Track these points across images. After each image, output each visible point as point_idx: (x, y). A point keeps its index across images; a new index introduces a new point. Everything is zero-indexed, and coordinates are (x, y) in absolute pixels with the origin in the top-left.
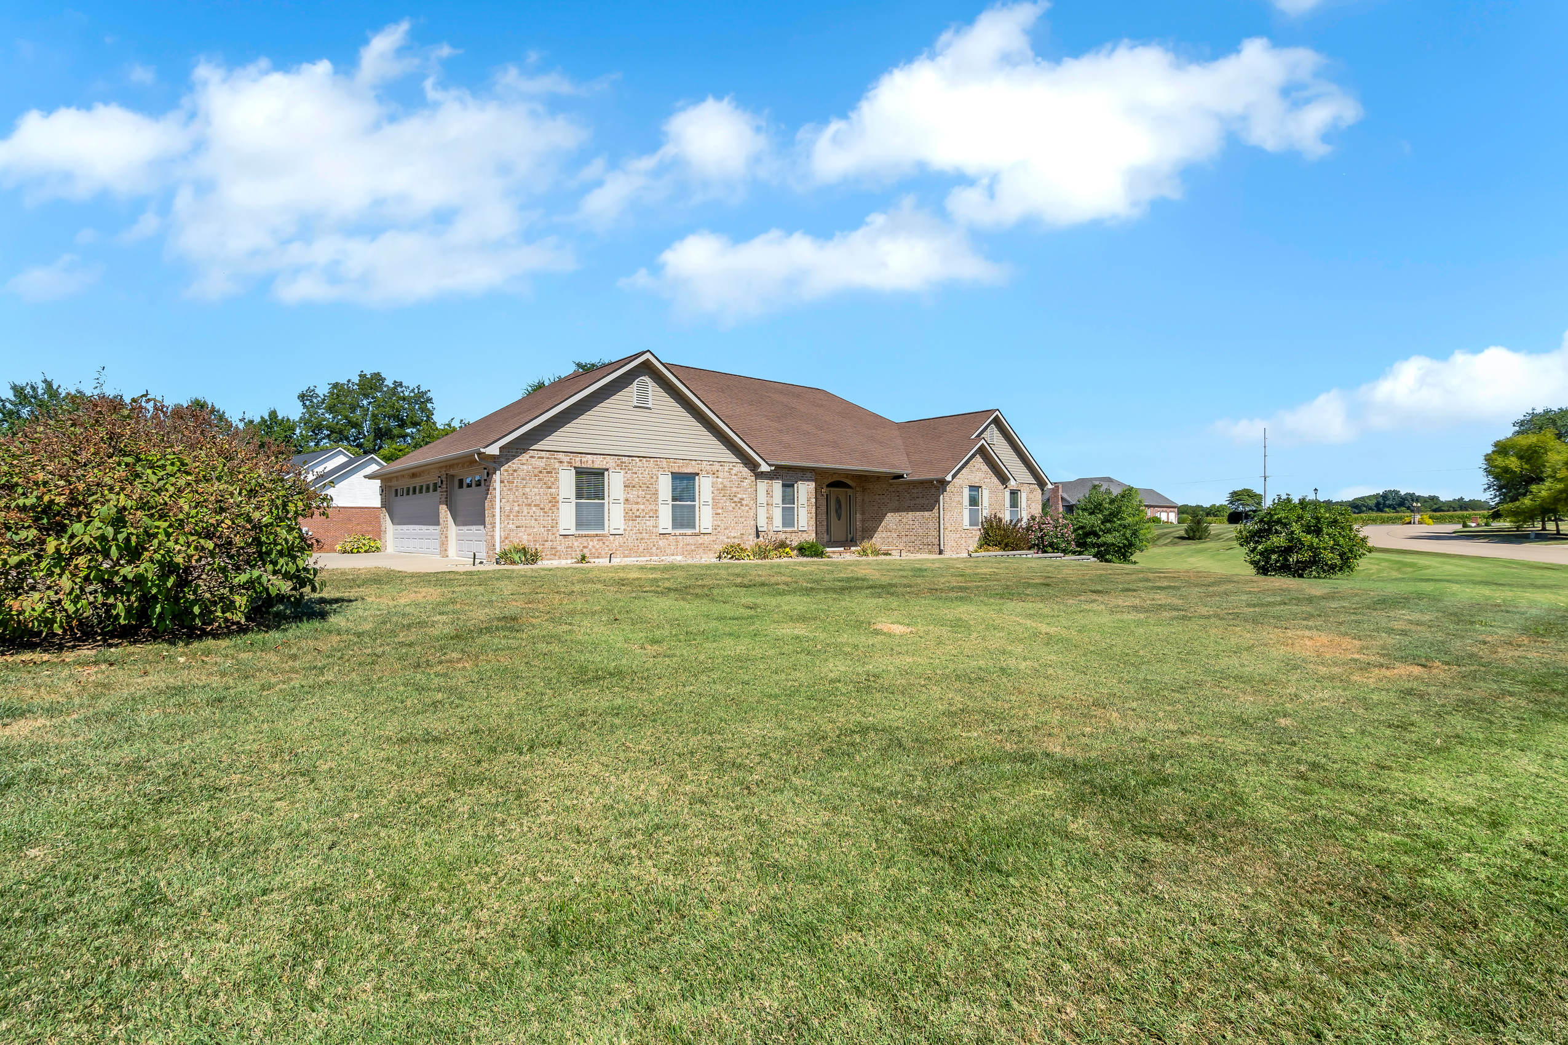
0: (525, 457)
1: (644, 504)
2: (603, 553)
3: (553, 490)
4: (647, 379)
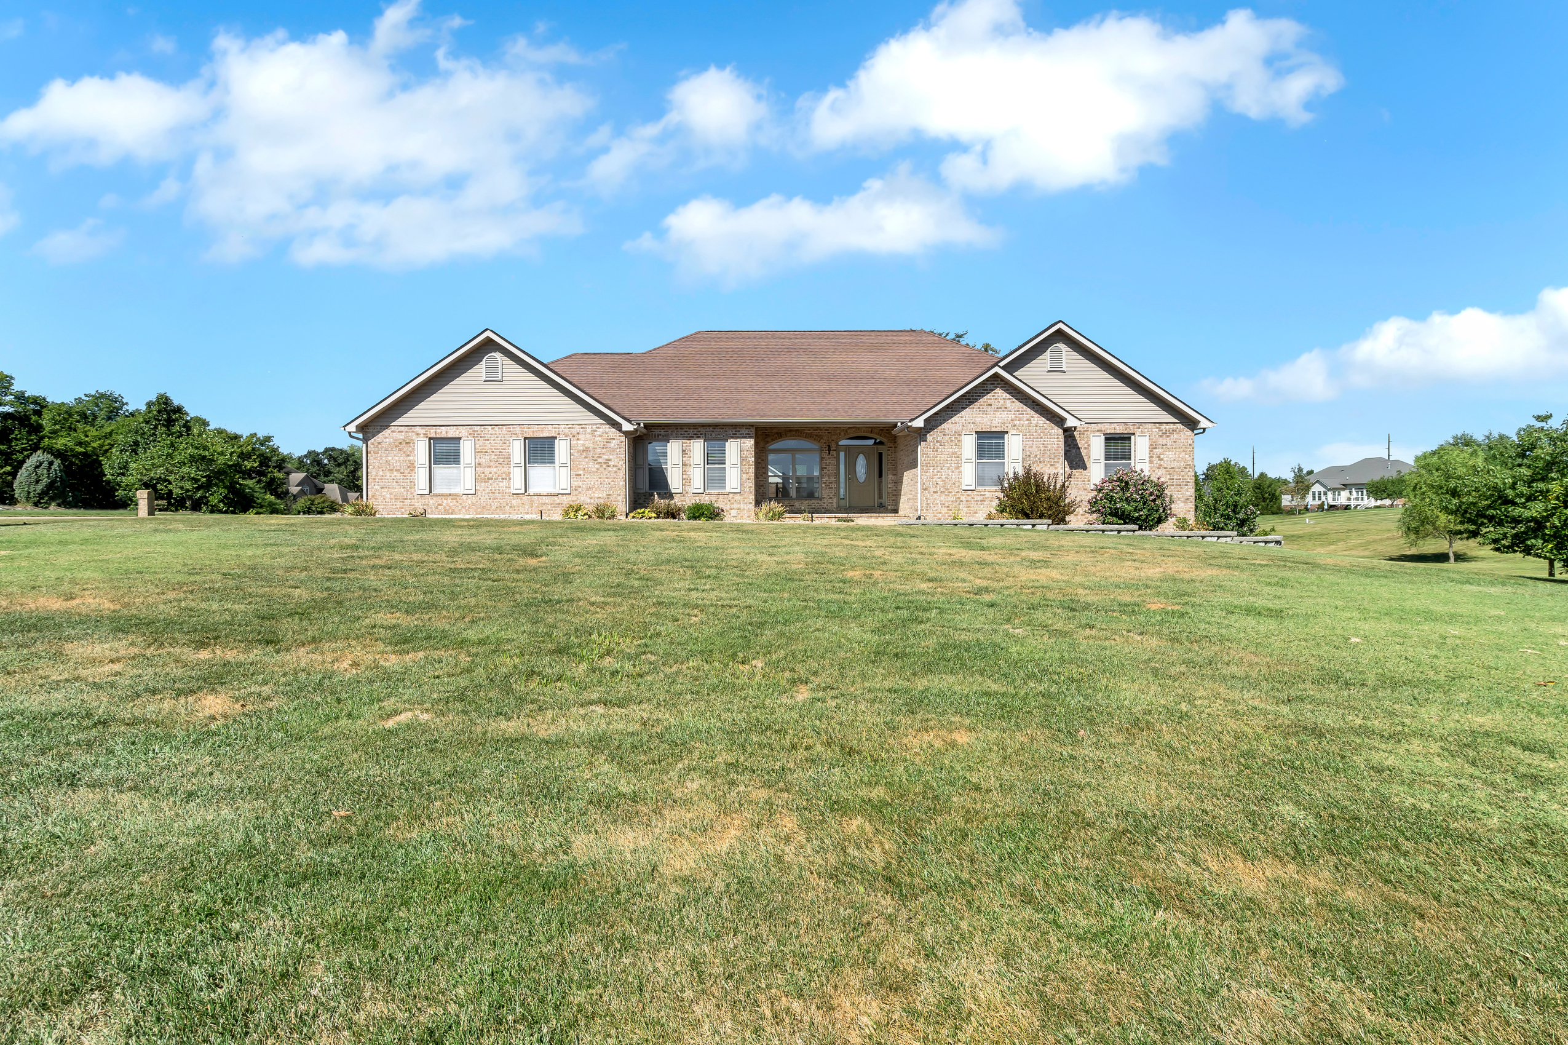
0: (387, 432)
1: (496, 467)
2: (456, 510)
3: (411, 458)
4: (497, 355)
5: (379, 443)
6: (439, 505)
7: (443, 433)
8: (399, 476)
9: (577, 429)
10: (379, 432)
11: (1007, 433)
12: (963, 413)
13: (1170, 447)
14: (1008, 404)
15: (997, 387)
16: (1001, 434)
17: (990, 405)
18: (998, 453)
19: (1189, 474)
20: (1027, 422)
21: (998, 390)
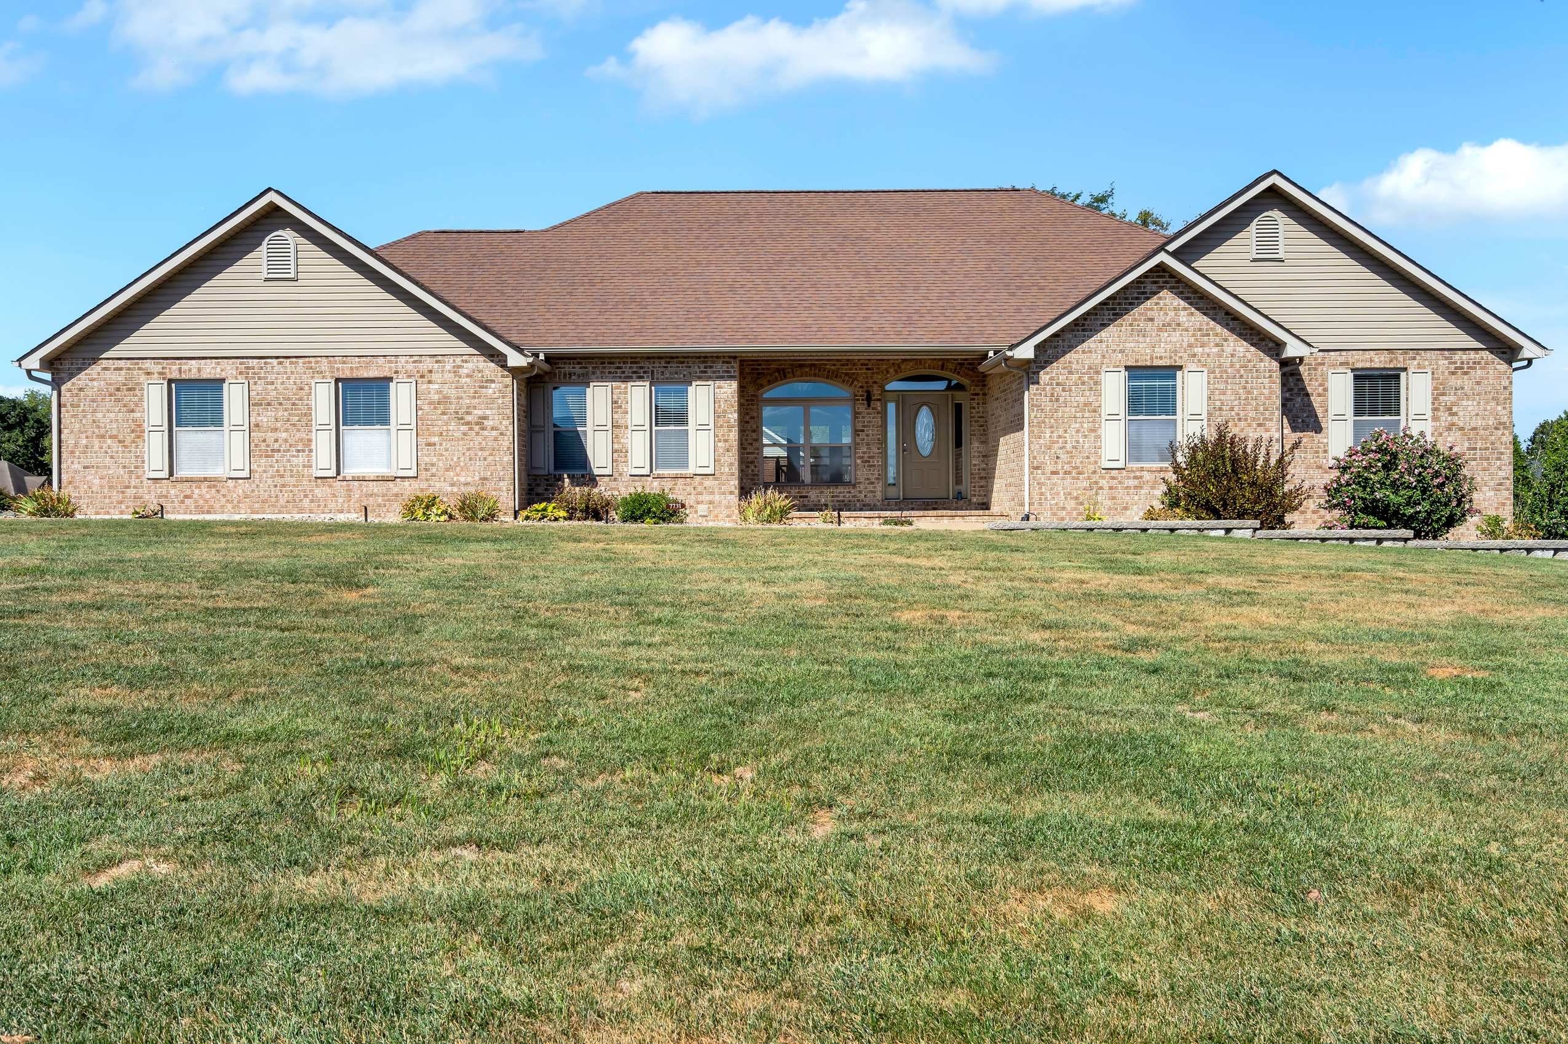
0: (94, 370)
1: (286, 430)
2: (217, 506)
3: (137, 415)
4: (288, 234)
5: (81, 390)
6: (186, 497)
7: (192, 370)
8: (116, 446)
9: (428, 364)
10: (81, 370)
11: (1180, 368)
12: (1103, 334)
13: (1470, 392)
14: (1183, 317)
15: (1162, 288)
16: (1171, 371)
17: (1152, 320)
18: (1166, 403)
19: (1504, 439)
20: (1215, 350)
21: (1165, 293)
